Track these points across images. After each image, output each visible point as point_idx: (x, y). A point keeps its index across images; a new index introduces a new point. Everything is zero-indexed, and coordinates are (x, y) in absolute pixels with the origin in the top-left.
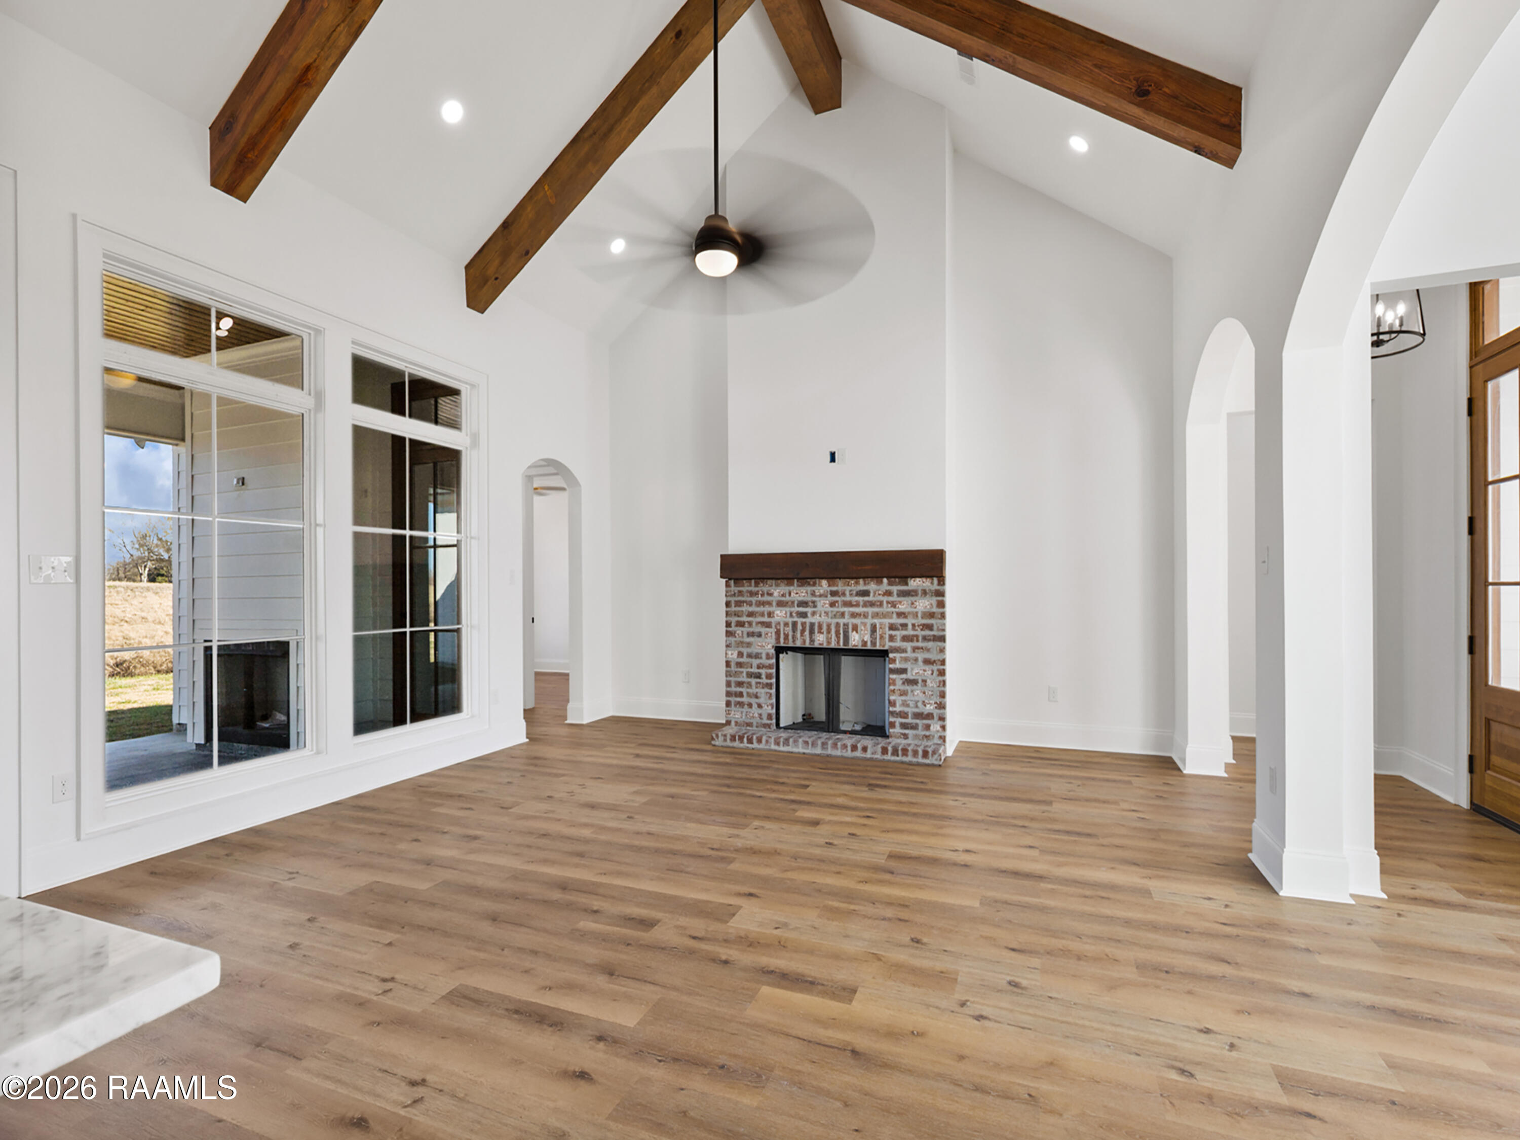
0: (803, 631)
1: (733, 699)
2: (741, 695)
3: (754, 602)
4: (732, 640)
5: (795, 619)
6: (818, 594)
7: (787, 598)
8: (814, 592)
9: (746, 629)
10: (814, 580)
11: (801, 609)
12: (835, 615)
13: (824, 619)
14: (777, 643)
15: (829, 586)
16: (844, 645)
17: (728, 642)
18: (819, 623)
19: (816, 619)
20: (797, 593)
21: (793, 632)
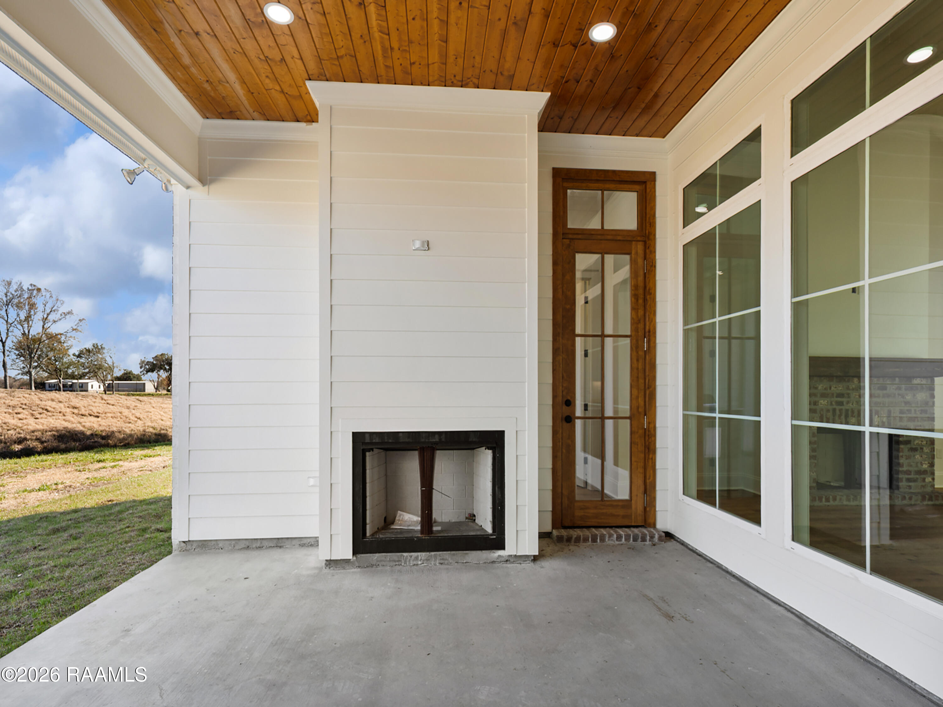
5: (835, 407)
7: (829, 391)
8: (848, 386)
11: (839, 399)
18: (852, 409)
19: (849, 407)
20: (836, 388)
21: (834, 416)
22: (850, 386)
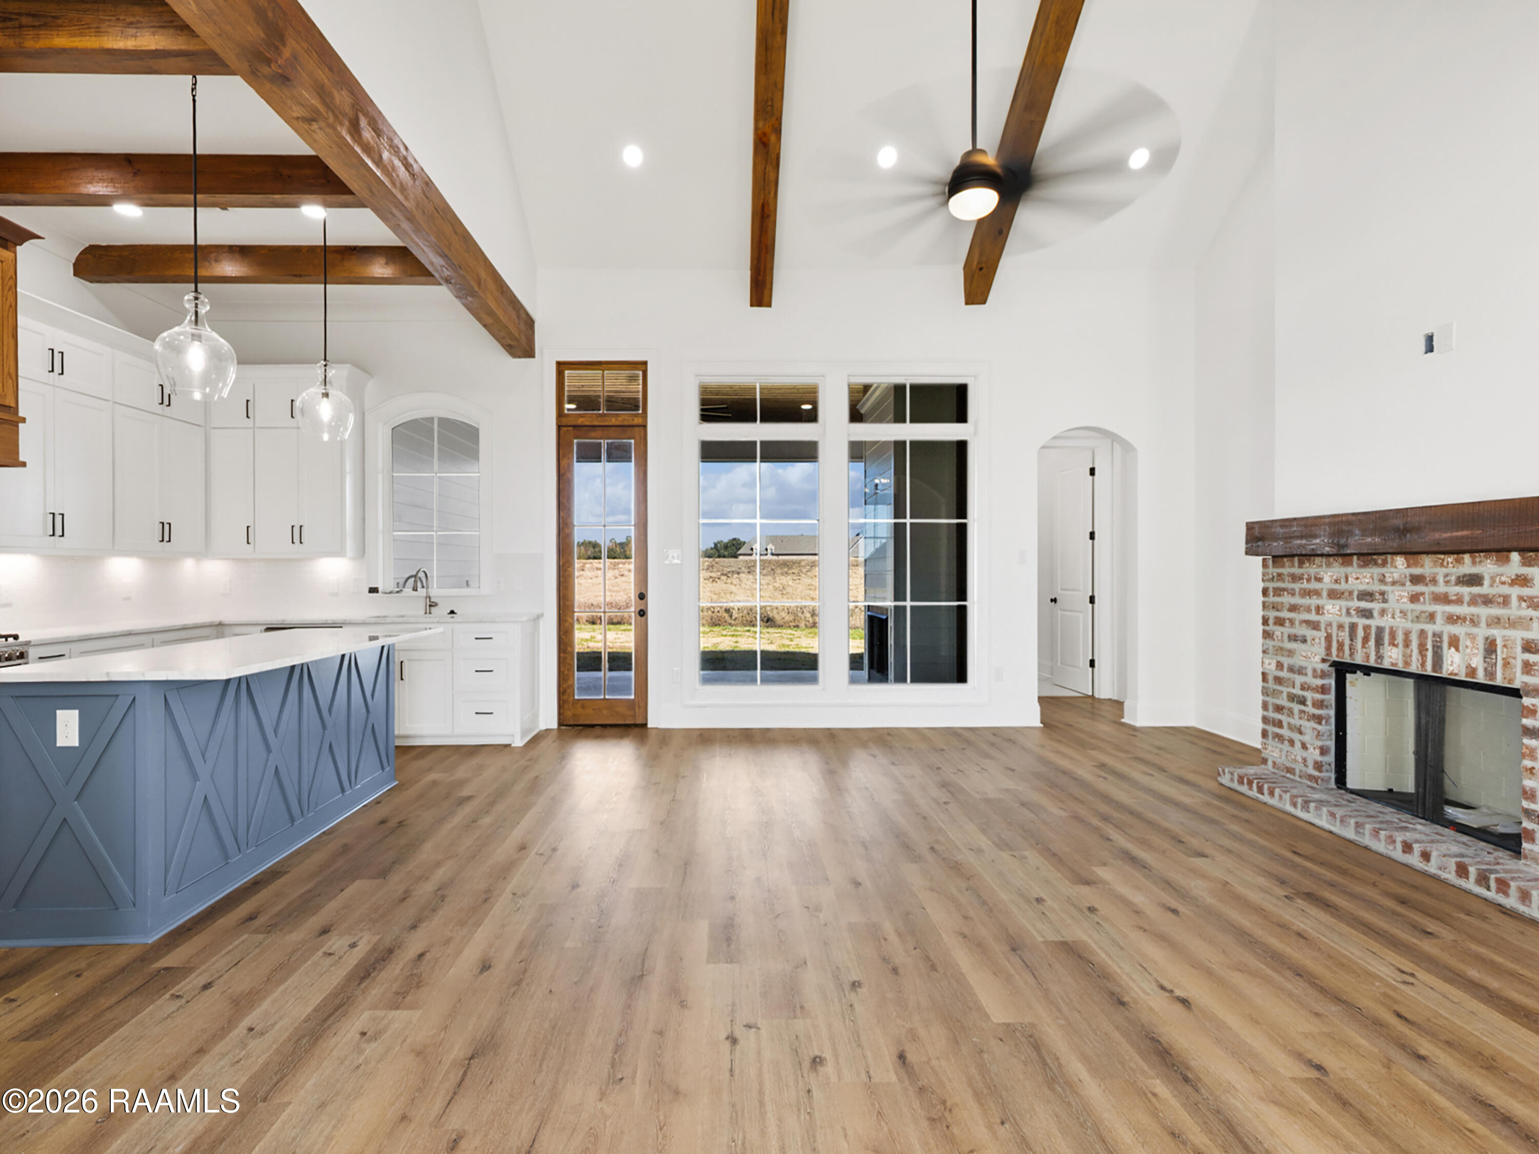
0: (1366, 639)
1: (1271, 729)
2: (1279, 724)
3: (1297, 590)
4: (1270, 643)
5: (1355, 620)
6: (1390, 580)
7: (1343, 586)
8: (1384, 576)
9: (1287, 630)
10: (1383, 557)
11: (1364, 605)
12: (1417, 617)
13: (1400, 624)
14: (1327, 655)
15: (1409, 566)
16: (1434, 670)
17: (1265, 647)
18: (1391, 628)
19: (1386, 622)
20: (1357, 578)
21: (1351, 640)
22: (1387, 575)
